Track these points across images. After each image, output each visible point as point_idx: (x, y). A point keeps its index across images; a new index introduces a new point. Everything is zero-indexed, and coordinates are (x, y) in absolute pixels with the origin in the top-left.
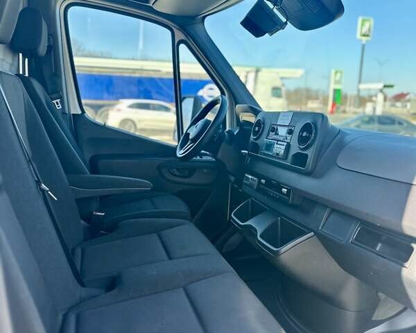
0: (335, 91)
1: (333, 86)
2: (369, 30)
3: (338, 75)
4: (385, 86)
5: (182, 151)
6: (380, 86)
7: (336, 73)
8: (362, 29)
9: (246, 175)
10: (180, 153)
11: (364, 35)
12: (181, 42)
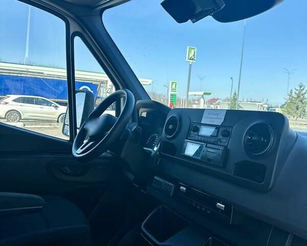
0: (172, 95)
1: (170, 93)
2: (194, 55)
3: (174, 84)
4: (205, 94)
5: (79, 151)
6: (202, 93)
7: (173, 83)
8: (189, 55)
9: (155, 177)
10: (77, 152)
11: (190, 59)
12: (76, 34)
